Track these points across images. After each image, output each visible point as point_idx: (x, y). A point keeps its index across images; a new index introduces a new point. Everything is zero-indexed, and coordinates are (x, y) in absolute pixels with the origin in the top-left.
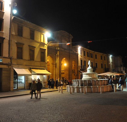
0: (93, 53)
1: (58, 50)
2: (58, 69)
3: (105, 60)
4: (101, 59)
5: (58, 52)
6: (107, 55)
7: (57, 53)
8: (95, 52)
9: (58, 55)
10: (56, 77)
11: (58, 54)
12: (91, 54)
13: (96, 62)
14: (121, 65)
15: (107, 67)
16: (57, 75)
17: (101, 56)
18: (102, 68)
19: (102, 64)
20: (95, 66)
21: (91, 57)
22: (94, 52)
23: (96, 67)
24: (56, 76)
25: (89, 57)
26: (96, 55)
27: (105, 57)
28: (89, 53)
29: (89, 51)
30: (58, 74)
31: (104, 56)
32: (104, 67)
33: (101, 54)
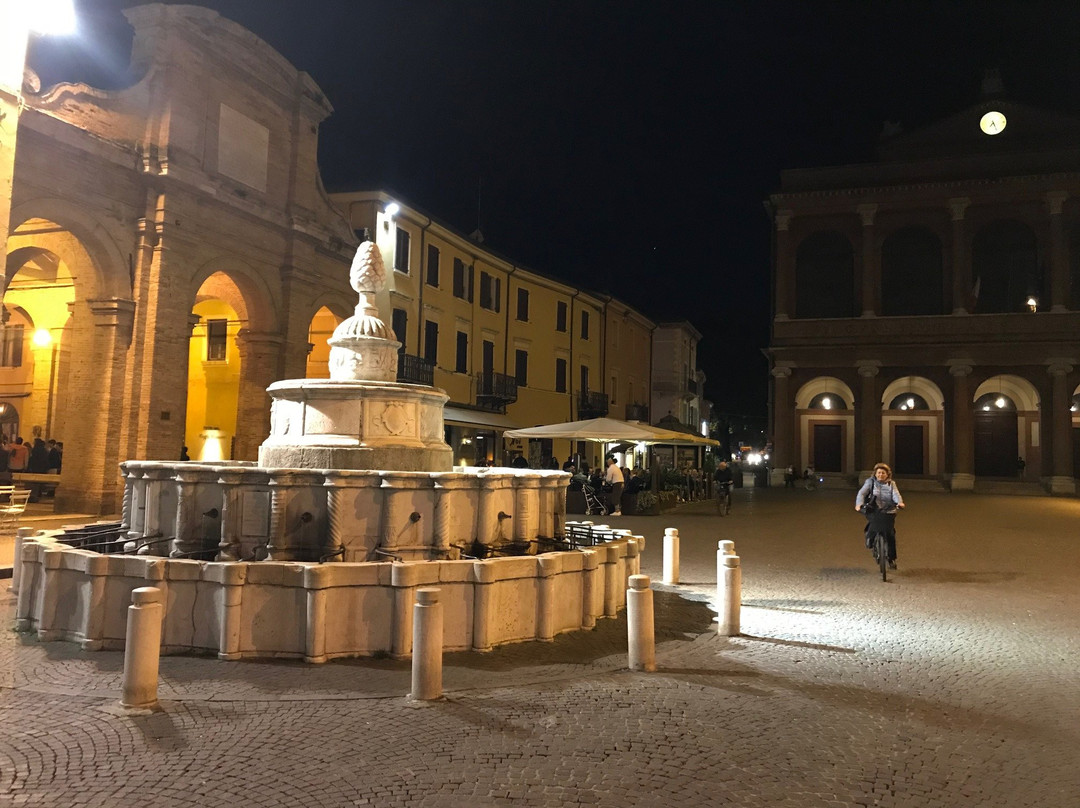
0: (503, 277)
1: (158, 185)
2: (148, 359)
3: (585, 335)
4: (561, 327)
5: (161, 202)
6: (600, 304)
7: (143, 208)
8: (519, 272)
9: (152, 224)
10: (125, 431)
11: (160, 217)
12: (485, 277)
13: (522, 346)
14: (691, 381)
15: (594, 386)
16: (134, 416)
17: (562, 307)
18: (561, 387)
19: (561, 364)
20: (512, 372)
21: (486, 303)
22: (509, 267)
23: (521, 378)
24: (126, 420)
25: (471, 300)
26: (523, 295)
27: (585, 315)
28: (471, 269)
29: (475, 257)
30: (145, 401)
31: (580, 307)
32: (577, 386)
33: (562, 292)
